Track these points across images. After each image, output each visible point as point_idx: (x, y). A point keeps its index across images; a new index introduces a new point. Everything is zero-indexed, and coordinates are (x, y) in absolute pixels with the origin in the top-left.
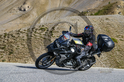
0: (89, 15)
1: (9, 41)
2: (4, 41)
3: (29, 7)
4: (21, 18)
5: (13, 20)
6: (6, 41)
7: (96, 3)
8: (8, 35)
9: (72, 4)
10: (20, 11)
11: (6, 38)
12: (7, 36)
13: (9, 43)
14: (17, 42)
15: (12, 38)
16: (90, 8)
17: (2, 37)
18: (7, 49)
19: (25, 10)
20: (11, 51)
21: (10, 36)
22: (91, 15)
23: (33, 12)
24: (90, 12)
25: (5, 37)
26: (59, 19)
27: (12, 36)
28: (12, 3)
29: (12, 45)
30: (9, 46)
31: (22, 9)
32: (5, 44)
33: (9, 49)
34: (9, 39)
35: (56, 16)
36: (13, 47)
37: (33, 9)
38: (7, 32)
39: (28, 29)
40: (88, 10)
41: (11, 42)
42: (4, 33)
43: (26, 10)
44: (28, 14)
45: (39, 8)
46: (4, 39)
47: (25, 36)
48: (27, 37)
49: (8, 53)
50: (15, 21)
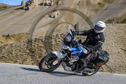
0: (115, 23)
1: (39, 46)
2: (34, 46)
3: (59, 14)
4: (51, 24)
5: (43, 26)
6: (36, 45)
7: (123, 12)
8: (39, 40)
9: (99, 12)
10: (50, 18)
11: (36, 43)
12: (37, 41)
13: (39, 48)
14: (46, 47)
15: (42, 43)
16: (116, 16)
17: (33, 41)
18: (37, 53)
19: (54, 17)
20: (40, 55)
21: (40, 41)
22: (117, 23)
23: (62, 19)
24: (116, 20)
25: (35, 42)
26: (86, 26)
27: (42, 41)
28: (43, 10)
29: (41, 50)
30: (38, 50)
31: (52, 16)
32: (35, 48)
33: (39, 53)
34: (39, 43)
35: (83, 23)
36: (42, 51)
37: (62, 16)
38: (38, 37)
39: (57, 35)
40: (115, 18)
41: (41, 47)
42: (35, 38)
43: (56, 17)
44: (58, 21)
45: (67, 15)
46: (35, 43)
47: (54, 42)
48: (56, 42)
49: (38, 57)
50: (45, 27)
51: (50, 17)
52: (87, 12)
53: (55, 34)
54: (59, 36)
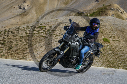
0: (84, 16)
1: (9, 37)
2: (4, 37)
3: (29, 6)
4: (21, 16)
5: (13, 18)
6: (6, 37)
7: (92, 5)
8: (8, 31)
9: (69, 5)
11: (6, 35)
12: (7, 33)
13: (9, 39)
14: (17, 38)
15: (12, 34)
16: (86, 10)
17: (3, 33)
18: (7, 45)
19: (24, 9)
20: (10, 47)
21: (10, 32)
22: (86, 16)
23: (32, 11)
24: (85, 13)
25: (5, 33)
26: (57, 19)
27: (12, 33)
28: (12, 1)
29: (11, 41)
30: (8, 42)
31: (22, 8)
32: (5, 40)
33: (9, 45)
34: (9, 35)
35: (53, 15)
36: (12, 43)
37: (32, 7)
38: (7, 29)
39: (27, 27)
40: (84, 11)
41: (11, 38)
42: (4, 29)
43: (26, 8)
44: (28, 13)
45: (38, 7)
46: (4, 35)
47: (24, 33)
48: (26, 34)
49: (8, 48)
50: (15, 19)
51: (20, 8)
52: (57, 5)
53: (26, 26)
54: (30, 27)
